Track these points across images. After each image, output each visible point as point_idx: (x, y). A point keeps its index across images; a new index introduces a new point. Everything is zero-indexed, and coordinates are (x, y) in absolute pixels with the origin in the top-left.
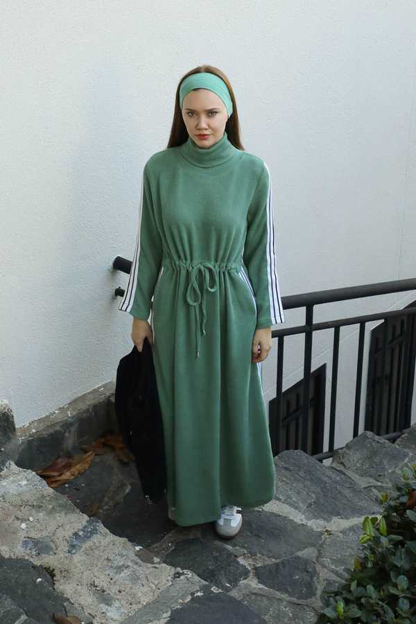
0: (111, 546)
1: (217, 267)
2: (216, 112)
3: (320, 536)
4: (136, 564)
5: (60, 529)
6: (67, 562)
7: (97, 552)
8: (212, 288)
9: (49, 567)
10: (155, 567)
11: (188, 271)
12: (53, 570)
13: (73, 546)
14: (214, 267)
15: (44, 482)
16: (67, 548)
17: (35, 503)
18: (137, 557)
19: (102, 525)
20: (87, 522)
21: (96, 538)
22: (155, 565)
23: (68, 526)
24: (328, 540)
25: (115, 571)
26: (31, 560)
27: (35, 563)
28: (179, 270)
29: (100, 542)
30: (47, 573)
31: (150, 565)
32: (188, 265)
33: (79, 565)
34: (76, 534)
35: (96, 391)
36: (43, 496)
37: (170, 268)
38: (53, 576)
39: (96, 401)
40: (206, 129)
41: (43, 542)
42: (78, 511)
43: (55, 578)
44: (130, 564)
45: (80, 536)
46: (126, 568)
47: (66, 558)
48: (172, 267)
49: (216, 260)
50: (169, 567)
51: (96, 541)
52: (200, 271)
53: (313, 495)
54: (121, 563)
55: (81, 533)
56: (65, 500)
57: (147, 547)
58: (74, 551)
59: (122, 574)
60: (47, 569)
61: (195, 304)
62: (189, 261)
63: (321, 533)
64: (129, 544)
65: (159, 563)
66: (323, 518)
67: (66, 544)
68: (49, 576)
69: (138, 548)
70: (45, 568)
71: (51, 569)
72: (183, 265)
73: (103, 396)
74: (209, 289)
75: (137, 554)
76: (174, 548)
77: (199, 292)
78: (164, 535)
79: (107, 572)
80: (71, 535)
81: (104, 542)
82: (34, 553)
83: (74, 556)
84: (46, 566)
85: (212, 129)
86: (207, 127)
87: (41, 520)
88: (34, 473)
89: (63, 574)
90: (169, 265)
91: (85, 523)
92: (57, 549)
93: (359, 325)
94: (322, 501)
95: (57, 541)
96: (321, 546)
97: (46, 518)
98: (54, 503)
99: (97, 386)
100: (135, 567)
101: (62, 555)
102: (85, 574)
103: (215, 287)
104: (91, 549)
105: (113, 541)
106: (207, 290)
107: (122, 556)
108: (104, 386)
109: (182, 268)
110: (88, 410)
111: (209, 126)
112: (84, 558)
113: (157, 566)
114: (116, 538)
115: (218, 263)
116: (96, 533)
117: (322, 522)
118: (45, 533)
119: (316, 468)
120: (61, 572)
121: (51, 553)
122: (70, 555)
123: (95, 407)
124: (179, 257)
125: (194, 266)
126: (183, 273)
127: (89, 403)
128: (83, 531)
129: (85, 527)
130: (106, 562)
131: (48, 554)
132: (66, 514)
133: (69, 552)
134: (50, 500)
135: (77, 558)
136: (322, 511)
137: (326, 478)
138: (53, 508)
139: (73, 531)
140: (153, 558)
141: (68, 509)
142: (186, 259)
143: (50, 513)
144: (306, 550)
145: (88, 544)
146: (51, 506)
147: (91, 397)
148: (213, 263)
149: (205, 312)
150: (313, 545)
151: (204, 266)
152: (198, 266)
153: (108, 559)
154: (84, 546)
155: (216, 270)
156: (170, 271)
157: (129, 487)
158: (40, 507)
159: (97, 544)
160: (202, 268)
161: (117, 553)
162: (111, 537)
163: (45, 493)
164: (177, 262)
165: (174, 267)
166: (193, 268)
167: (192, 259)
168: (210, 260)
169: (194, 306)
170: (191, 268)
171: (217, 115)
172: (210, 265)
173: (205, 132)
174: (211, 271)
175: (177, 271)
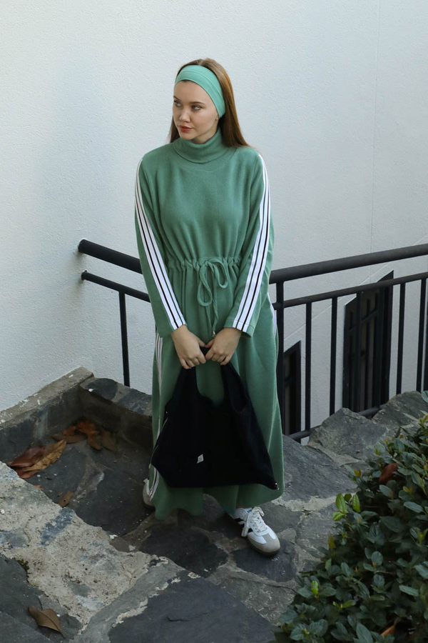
0: (85, 535)
1: (226, 262)
2: (201, 107)
3: (298, 516)
4: (111, 552)
5: (33, 520)
6: (40, 554)
7: (70, 542)
8: (223, 285)
9: (23, 560)
10: (131, 555)
11: (194, 270)
12: (27, 562)
13: (46, 538)
14: (223, 262)
15: (15, 473)
16: (40, 540)
17: (6, 495)
18: (111, 546)
19: (75, 515)
20: (61, 512)
21: (70, 528)
22: (131, 553)
23: (41, 517)
24: (307, 520)
25: (90, 561)
26: (4, 553)
27: (8, 556)
28: (184, 269)
29: (73, 532)
30: (20, 566)
31: (125, 554)
32: (194, 264)
33: (53, 556)
34: (49, 525)
35: (65, 378)
36: (14, 487)
37: (175, 270)
38: (26, 568)
39: (66, 389)
40: (187, 122)
41: (15, 535)
42: (50, 501)
43: (28, 571)
44: (105, 553)
45: (53, 527)
46: (101, 557)
47: (39, 549)
48: (177, 268)
49: (224, 256)
50: (145, 555)
51: (69, 531)
52: (209, 268)
53: (290, 475)
54: (96, 553)
55: (54, 524)
56: (37, 491)
57: (122, 535)
58: (47, 542)
59: (97, 564)
60: (20, 562)
61: (206, 305)
62: (195, 260)
63: (300, 514)
64: (104, 533)
65: (134, 551)
66: (301, 498)
67: (39, 536)
68: (22, 569)
69: (112, 537)
70: (19, 561)
71: (25, 562)
72: (190, 265)
73: (73, 383)
75: (112, 542)
76: (150, 535)
77: (209, 290)
78: (140, 522)
79: (82, 562)
80: (44, 526)
81: (78, 532)
82: (7, 546)
83: (47, 547)
84: (20, 559)
85: (194, 124)
86: (188, 120)
87: (13, 512)
88: (4, 464)
89: (37, 566)
91: (58, 514)
92: (30, 541)
93: (331, 300)
94: (299, 481)
95: (30, 532)
96: (300, 526)
97: (18, 509)
98: (26, 494)
99: (67, 373)
100: (110, 556)
101: (36, 548)
102: (60, 565)
103: (227, 282)
104: (66, 540)
105: (87, 530)
106: (218, 287)
107: (97, 545)
108: (73, 373)
109: (188, 268)
110: (58, 397)
111: (191, 120)
112: (58, 549)
113: (133, 554)
114: (90, 527)
115: (226, 258)
116: (70, 523)
117: (299, 502)
118: (17, 526)
119: (292, 448)
120: (35, 564)
121: (24, 545)
122: (43, 546)
123: (65, 394)
124: (185, 257)
125: (201, 264)
126: (190, 273)
127: (59, 391)
128: (56, 522)
129: (58, 517)
130: (80, 553)
131: (21, 546)
132: (38, 504)
133: (43, 543)
134: (22, 492)
135: (51, 549)
136: (300, 491)
137: (303, 458)
138: (25, 500)
139: (46, 522)
140: (128, 546)
141: (40, 500)
142: (192, 258)
143: (23, 504)
144: (284, 531)
145: (62, 534)
146: (22, 498)
147: (61, 384)
148: (220, 258)
149: (216, 312)
150: (291, 526)
151: (212, 263)
152: (206, 263)
153: (83, 550)
154: (57, 537)
155: (225, 264)
156: (175, 274)
157: (103, 475)
158: (12, 499)
159: (71, 534)
160: (211, 265)
161: (92, 542)
162: (85, 526)
163: (16, 484)
164: (183, 263)
165: (179, 268)
166: (200, 267)
167: (198, 258)
168: (216, 255)
169: (205, 307)
170: (198, 267)
171: (202, 110)
172: (219, 260)
173: (187, 125)
174: (220, 267)
175: (183, 272)
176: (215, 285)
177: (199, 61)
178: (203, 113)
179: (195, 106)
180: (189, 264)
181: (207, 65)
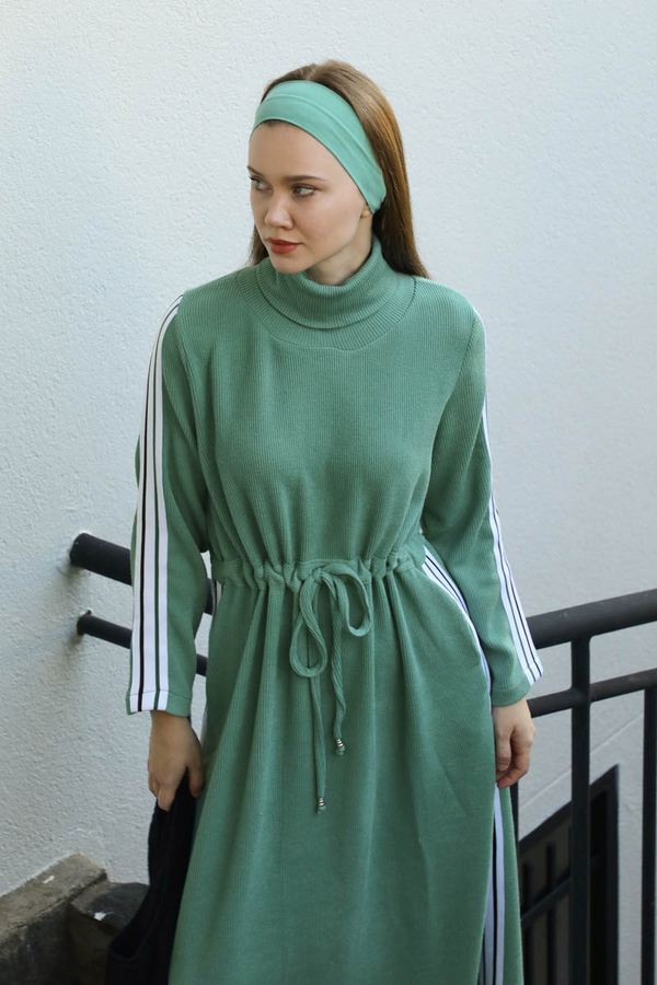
1: (366, 570)
2: (315, 189)
8: (357, 628)
11: (288, 591)
14: (359, 571)
28: (262, 586)
32: (288, 577)
35: (34, 884)
37: (240, 585)
39: (35, 914)
40: (284, 228)
48: (244, 580)
49: (363, 555)
52: (323, 586)
61: (312, 673)
62: (290, 567)
72: (278, 577)
73: (53, 899)
74: (352, 630)
77: (321, 641)
85: (303, 232)
86: (288, 223)
90: (236, 578)
99: (38, 872)
103: (366, 622)
106: (345, 633)
108: (55, 870)
109: (272, 584)
110: (14, 938)
111: (294, 221)
115: (369, 562)
123: (34, 928)
124: (265, 558)
125: (305, 575)
126: (276, 595)
127: (18, 919)
142: (283, 560)
147: (22, 901)
148: (354, 562)
149: (339, 692)
151: (332, 574)
152: (317, 575)
155: (363, 578)
156: (239, 593)
160: (328, 578)
164: (260, 571)
165: (249, 580)
166: (303, 582)
167: (298, 560)
168: (345, 557)
169: (309, 679)
170: (297, 584)
171: (318, 194)
172: (349, 569)
173: (285, 237)
174: (350, 583)
175: (259, 591)
176: (338, 625)
177: (307, 70)
178: (322, 205)
179: (299, 187)
180: (274, 574)
181: (330, 78)
